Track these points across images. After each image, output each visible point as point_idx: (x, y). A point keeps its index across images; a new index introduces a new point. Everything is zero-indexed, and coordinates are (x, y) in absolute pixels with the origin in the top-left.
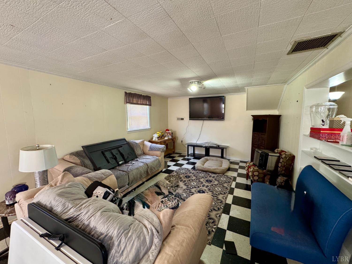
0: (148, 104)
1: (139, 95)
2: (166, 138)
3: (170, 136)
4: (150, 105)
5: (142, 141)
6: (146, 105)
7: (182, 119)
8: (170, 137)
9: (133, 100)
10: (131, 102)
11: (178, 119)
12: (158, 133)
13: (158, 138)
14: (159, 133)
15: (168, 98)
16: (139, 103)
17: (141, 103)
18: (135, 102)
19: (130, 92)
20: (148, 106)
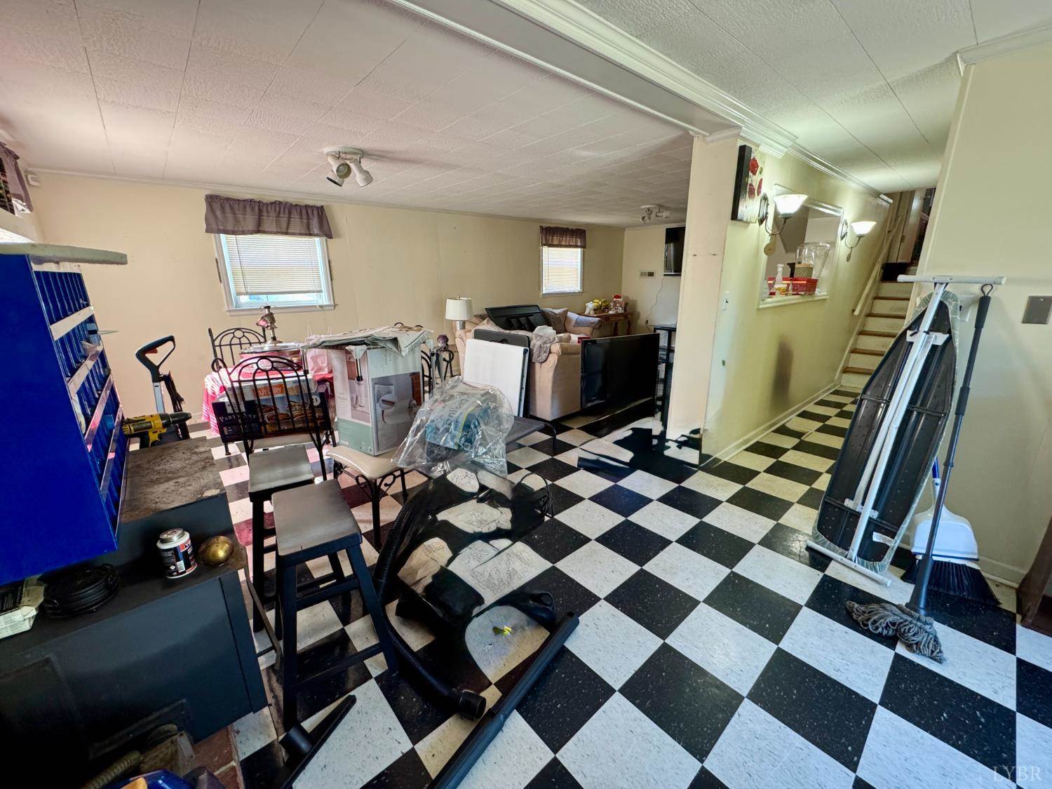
0: (579, 244)
1: (563, 228)
2: (611, 312)
3: (620, 308)
4: (583, 247)
5: (564, 311)
6: (576, 246)
7: (651, 274)
8: (620, 310)
9: (552, 239)
10: (550, 242)
11: (642, 274)
12: (595, 301)
13: (594, 310)
14: (598, 301)
15: (624, 229)
16: (563, 243)
17: (567, 244)
18: (556, 242)
19: (548, 225)
20: (579, 250)
